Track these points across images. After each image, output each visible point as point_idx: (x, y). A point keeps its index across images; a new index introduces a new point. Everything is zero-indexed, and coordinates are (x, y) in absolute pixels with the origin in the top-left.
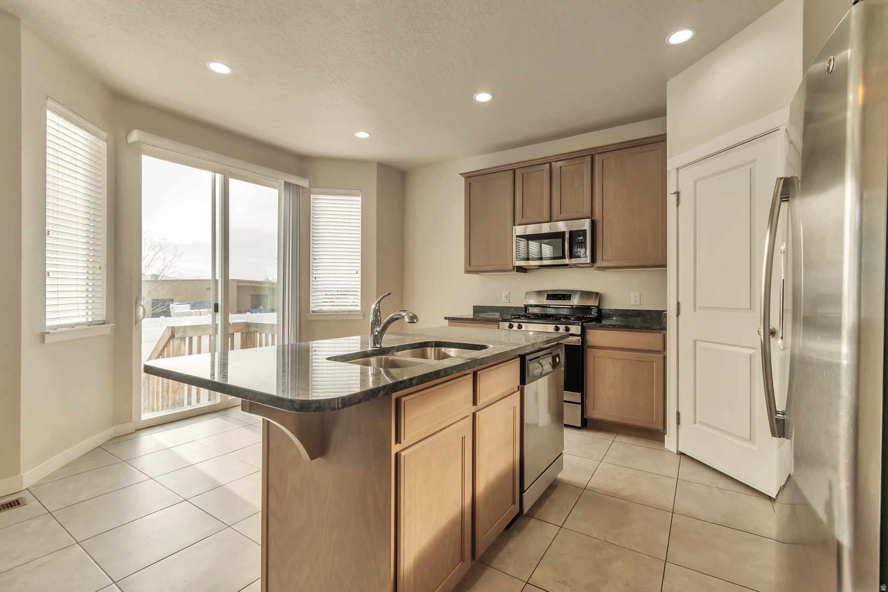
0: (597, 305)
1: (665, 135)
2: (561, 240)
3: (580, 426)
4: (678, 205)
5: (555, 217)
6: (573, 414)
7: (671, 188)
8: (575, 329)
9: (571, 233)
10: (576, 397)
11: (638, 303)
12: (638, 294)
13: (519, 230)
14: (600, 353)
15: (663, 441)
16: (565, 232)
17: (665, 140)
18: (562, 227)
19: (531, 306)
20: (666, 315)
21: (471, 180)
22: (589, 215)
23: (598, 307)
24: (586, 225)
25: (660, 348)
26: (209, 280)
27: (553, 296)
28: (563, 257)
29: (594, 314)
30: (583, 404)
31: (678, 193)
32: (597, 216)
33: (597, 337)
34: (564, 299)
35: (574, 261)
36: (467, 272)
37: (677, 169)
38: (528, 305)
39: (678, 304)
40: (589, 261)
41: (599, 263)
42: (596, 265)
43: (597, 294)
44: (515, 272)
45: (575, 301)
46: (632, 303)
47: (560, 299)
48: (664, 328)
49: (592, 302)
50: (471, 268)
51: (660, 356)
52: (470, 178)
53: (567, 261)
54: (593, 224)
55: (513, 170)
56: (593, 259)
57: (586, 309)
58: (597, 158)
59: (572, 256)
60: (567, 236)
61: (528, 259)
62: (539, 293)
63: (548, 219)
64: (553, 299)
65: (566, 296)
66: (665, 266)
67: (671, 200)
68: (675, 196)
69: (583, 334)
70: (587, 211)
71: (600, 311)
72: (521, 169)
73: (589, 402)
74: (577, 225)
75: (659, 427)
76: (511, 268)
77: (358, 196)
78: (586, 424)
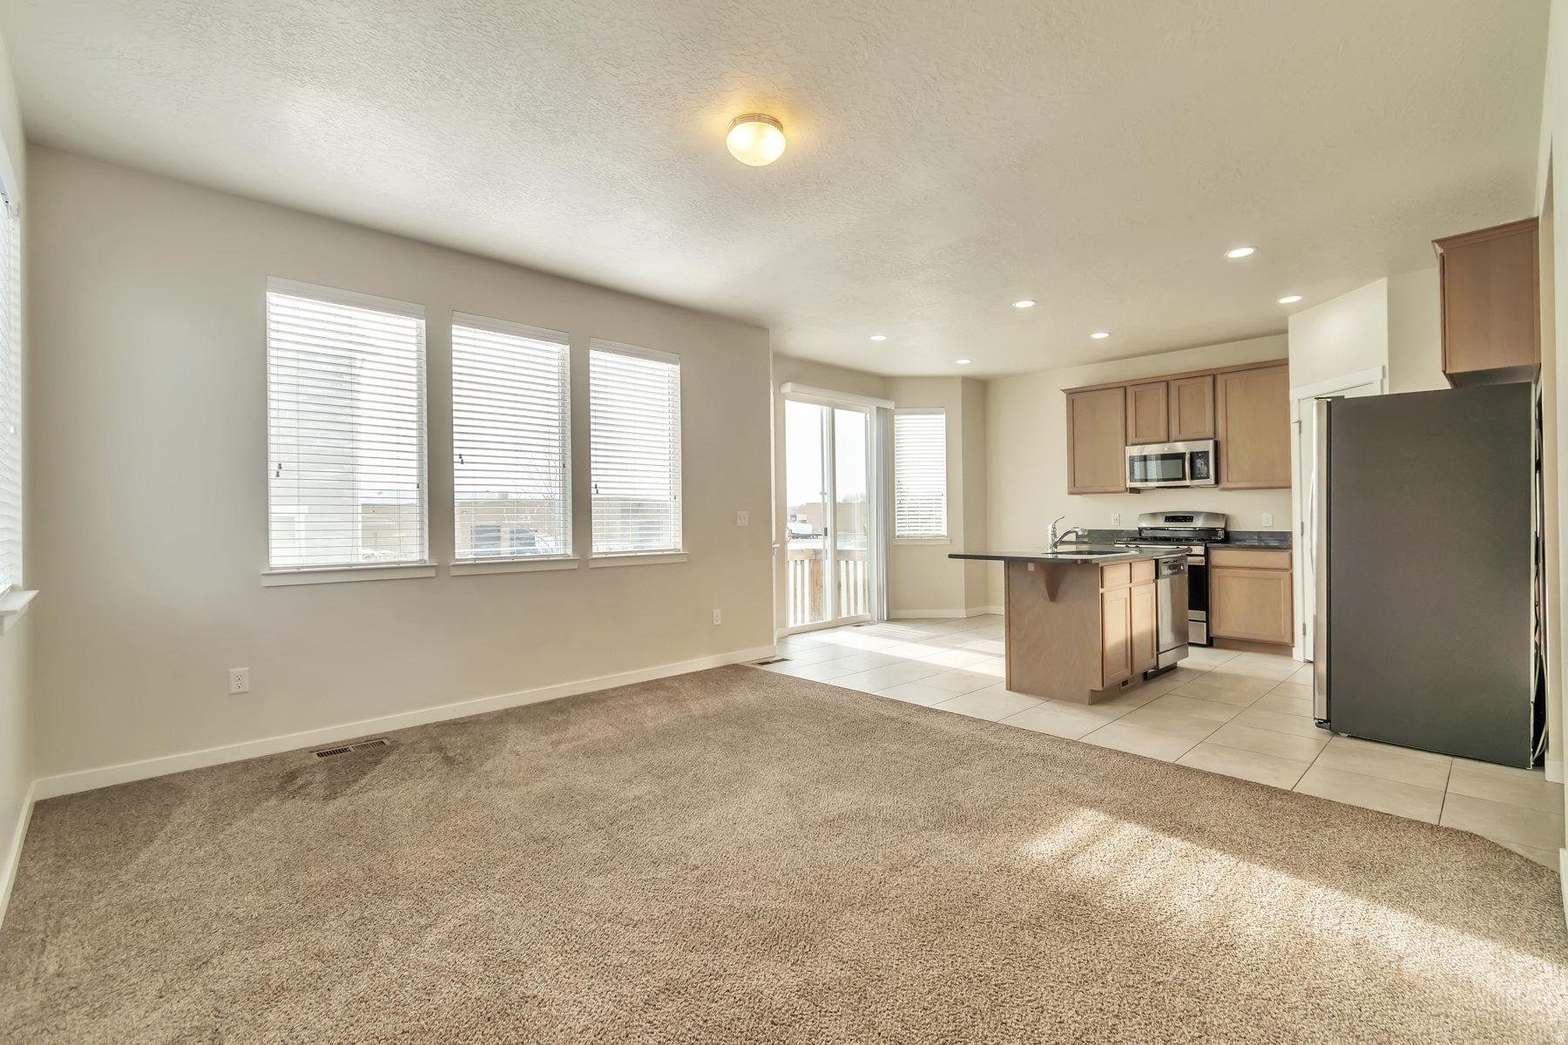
0: (1223, 526)
1: (1287, 359)
2: (1180, 461)
3: (1205, 643)
4: (1300, 432)
5: (1173, 437)
6: (1197, 633)
7: (1294, 417)
8: (1198, 550)
9: (1192, 454)
10: (1201, 615)
11: (1270, 524)
12: (1270, 515)
13: (1134, 451)
14: (1225, 572)
15: (1291, 655)
16: (1185, 453)
17: (1287, 364)
18: (1180, 447)
19: (1146, 529)
20: (1291, 536)
21: (1074, 396)
22: (1212, 435)
23: (1225, 529)
24: (1209, 446)
25: (1287, 566)
26: (820, 504)
27: (1171, 518)
28: (1183, 478)
29: (1221, 535)
30: (1207, 622)
31: (1300, 422)
32: (1221, 437)
33: (1221, 556)
34: (1186, 521)
35: (1196, 482)
36: (1071, 493)
37: (1299, 400)
38: (1143, 528)
39: (1302, 524)
40: (1213, 482)
41: (1224, 483)
42: (1221, 486)
43: (1224, 515)
44: (1128, 494)
45: (1199, 523)
46: (1264, 524)
47: (1181, 521)
48: (1290, 548)
49: (1220, 525)
50: (1076, 488)
51: (1287, 573)
52: (1072, 394)
53: (1187, 482)
54: (1216, 445)
55: (1124, 388)
56: (1217, 481)
57: (1213, 531)
58: (1220, 379)
59: (1192, 478)
60: (1188, 456)
61: (1146, 480)
62: (1154, 515)
63: (1165, 439)
64: (1172, 521)
65: (1187, 518)
66: (1290, 487)
67: (1294, 428)
68: (1298, 424)
69: (1207, 554)
70: (1209, 431)
71: (1227, 534)
72: (1133, 387)
73: (1214, 621)
74: (1198, 447)
75: (1287, 640)
76: (1124, 489)
77: (942, 414)
78: (1210, 643)
